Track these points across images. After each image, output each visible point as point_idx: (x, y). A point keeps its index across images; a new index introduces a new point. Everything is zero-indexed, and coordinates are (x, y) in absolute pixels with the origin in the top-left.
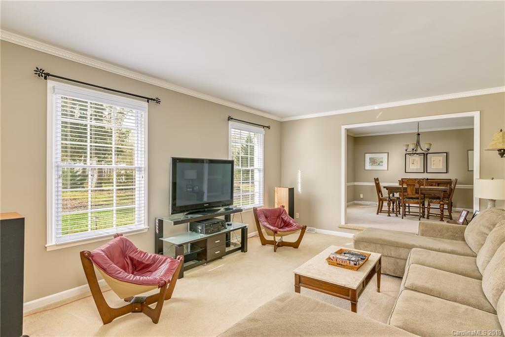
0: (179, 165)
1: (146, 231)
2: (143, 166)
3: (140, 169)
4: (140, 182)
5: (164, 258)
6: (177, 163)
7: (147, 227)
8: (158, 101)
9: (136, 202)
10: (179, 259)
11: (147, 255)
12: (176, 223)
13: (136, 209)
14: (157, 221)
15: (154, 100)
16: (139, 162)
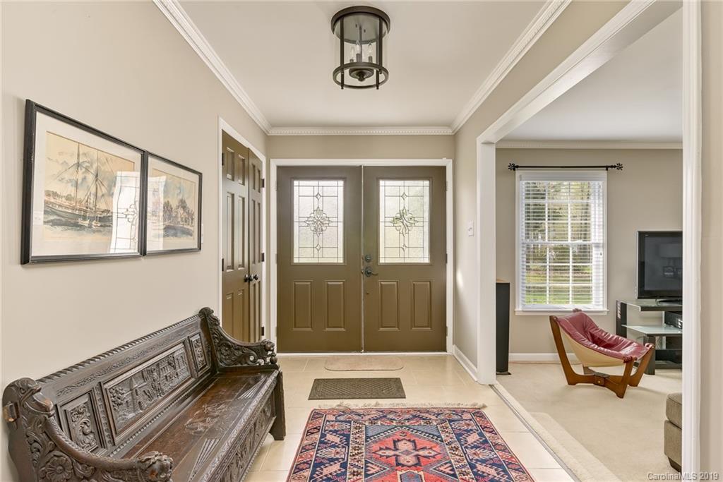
0: (648, 240)
1: (606, 314)
2: (601, 242)
3: (597, 246)
4: (598, 258)
5: (630, 342)
6: (646, 238)
7: (606, 309)
8: (619, 167)
9: (594, 281)
10: (648, 346)
11: (609, 336)
12: (644, 309)
13: (593, 288)
14: (619, 305)
15: (615, 167)
16: (597, 238)
